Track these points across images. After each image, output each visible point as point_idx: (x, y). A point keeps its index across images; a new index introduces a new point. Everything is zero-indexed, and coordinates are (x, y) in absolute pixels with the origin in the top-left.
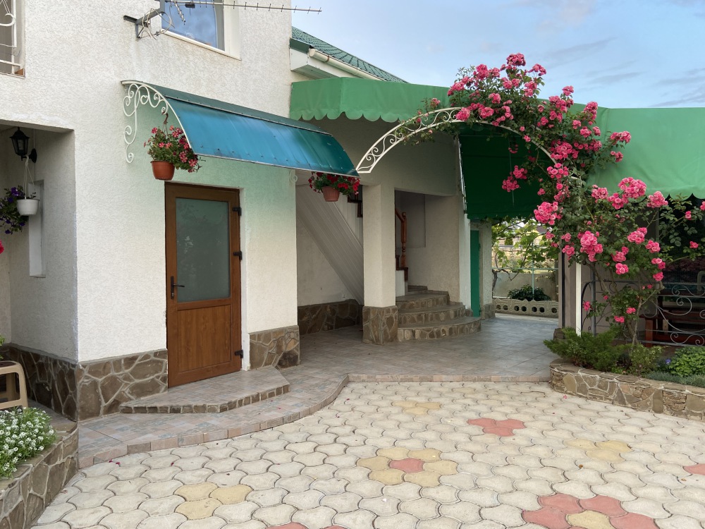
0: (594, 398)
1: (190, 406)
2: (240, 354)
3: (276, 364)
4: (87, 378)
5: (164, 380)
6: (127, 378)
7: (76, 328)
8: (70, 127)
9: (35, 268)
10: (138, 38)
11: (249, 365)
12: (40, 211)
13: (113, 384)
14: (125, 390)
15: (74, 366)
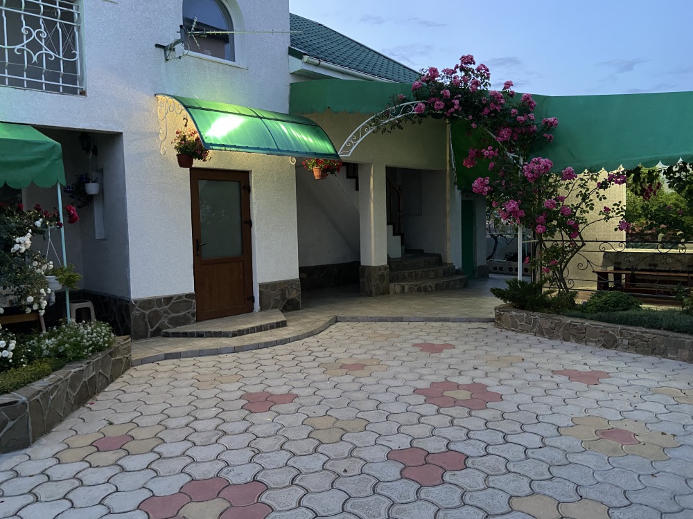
0: (522, 331)
1: (210, 332)
2: (253, 299)
3: (281, 308)
4: (138, 310)
5: (193, 315)
6: (165, 312)
7: (129, 276)
8: (120, 131)
9: (99, 233)
10: (167, 60)
11: (259, 308)
12: (102, 191)
13: (156, 316)
14: (164, 321)
15: (128, 302)
